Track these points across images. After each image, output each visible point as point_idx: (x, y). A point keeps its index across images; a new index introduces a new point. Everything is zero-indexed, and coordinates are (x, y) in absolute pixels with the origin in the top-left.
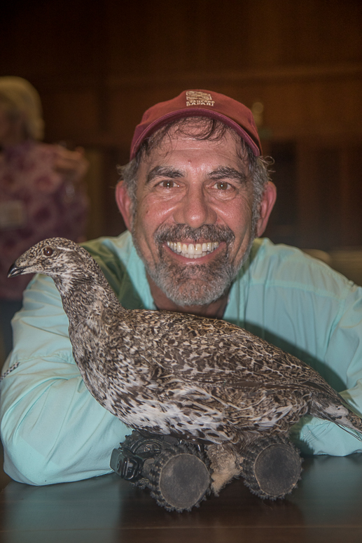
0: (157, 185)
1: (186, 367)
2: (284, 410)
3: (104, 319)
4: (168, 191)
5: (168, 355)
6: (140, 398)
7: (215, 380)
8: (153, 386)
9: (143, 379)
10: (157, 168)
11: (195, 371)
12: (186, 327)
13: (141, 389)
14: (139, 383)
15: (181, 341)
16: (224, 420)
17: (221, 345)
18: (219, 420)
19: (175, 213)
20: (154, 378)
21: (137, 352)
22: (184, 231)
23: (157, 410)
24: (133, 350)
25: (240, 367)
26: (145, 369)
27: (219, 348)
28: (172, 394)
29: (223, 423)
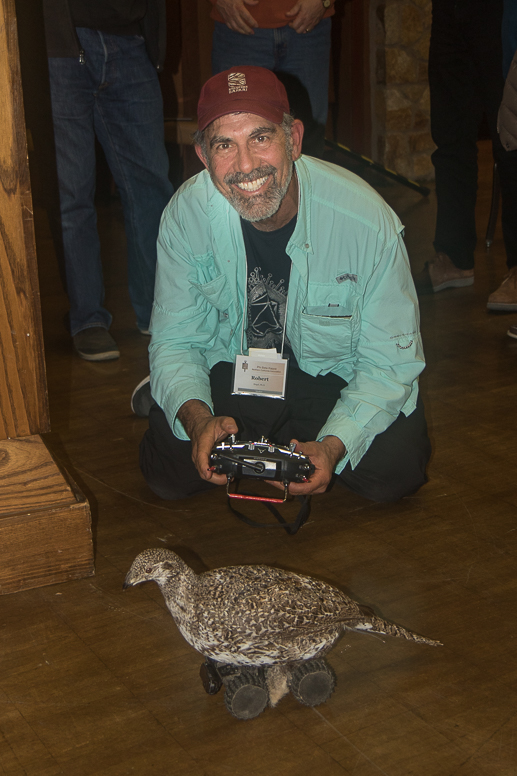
0: (218, 148)
1: (248, 631)
4: (227, 151)
5: (234, 623)
6: (217, 651)
8: (226, 644)
9: (218, 640)
10: (215, 137)
12: (247, 601)
13: (218, 646)
14: (216, 643)
15: (243, 612)
16: (278, 657)
17: (272, 611)
19: (234, 166)
20: (226, 639)
21: (213, 623)
22: (242, 176)
24: (210, 622)
25: (287, 625)
26: (220, 634)
27: (271, 614)
28: (239, 648)
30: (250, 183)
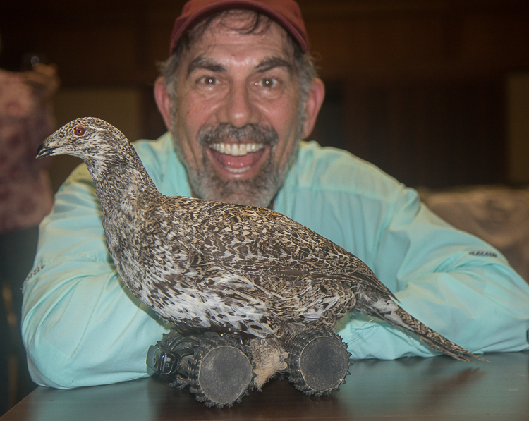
1: (228, 254)
2: (331, 301)
3: (140, 204)
5: (208, 241)
6: (178, 287)
7: (258, 268)
8: (192, 274)
9: (181, 267)
11: (237, 258)
12: (227, 213)
13: (179, 277)
14: (177, 271)
15: (222, 227)
16: (268, 310)
17: (265, 231)
18: (262, 311)
20: (193, 266)
21: (175, 238)
22: (227, 130)
23: (196, 300)
24: (170, 236)
25: (284, 254)
26: (183, 256)
27: (262, 235)
28: (212, 282)
29: (267, 314)
30: (235, 147)
